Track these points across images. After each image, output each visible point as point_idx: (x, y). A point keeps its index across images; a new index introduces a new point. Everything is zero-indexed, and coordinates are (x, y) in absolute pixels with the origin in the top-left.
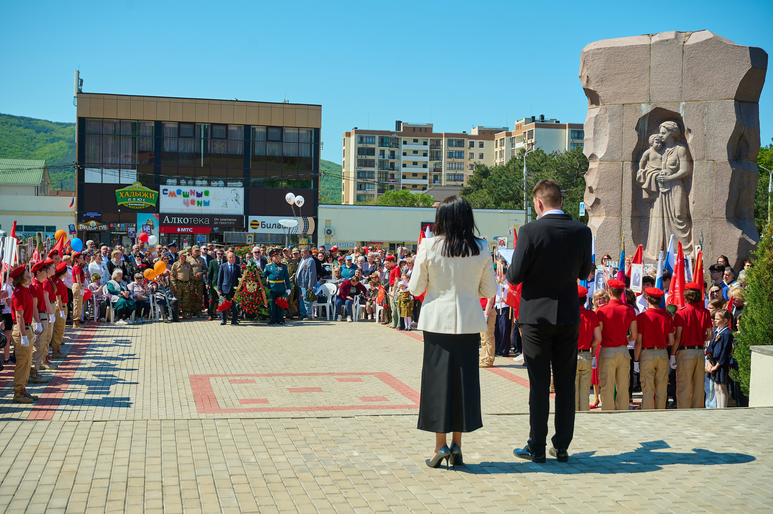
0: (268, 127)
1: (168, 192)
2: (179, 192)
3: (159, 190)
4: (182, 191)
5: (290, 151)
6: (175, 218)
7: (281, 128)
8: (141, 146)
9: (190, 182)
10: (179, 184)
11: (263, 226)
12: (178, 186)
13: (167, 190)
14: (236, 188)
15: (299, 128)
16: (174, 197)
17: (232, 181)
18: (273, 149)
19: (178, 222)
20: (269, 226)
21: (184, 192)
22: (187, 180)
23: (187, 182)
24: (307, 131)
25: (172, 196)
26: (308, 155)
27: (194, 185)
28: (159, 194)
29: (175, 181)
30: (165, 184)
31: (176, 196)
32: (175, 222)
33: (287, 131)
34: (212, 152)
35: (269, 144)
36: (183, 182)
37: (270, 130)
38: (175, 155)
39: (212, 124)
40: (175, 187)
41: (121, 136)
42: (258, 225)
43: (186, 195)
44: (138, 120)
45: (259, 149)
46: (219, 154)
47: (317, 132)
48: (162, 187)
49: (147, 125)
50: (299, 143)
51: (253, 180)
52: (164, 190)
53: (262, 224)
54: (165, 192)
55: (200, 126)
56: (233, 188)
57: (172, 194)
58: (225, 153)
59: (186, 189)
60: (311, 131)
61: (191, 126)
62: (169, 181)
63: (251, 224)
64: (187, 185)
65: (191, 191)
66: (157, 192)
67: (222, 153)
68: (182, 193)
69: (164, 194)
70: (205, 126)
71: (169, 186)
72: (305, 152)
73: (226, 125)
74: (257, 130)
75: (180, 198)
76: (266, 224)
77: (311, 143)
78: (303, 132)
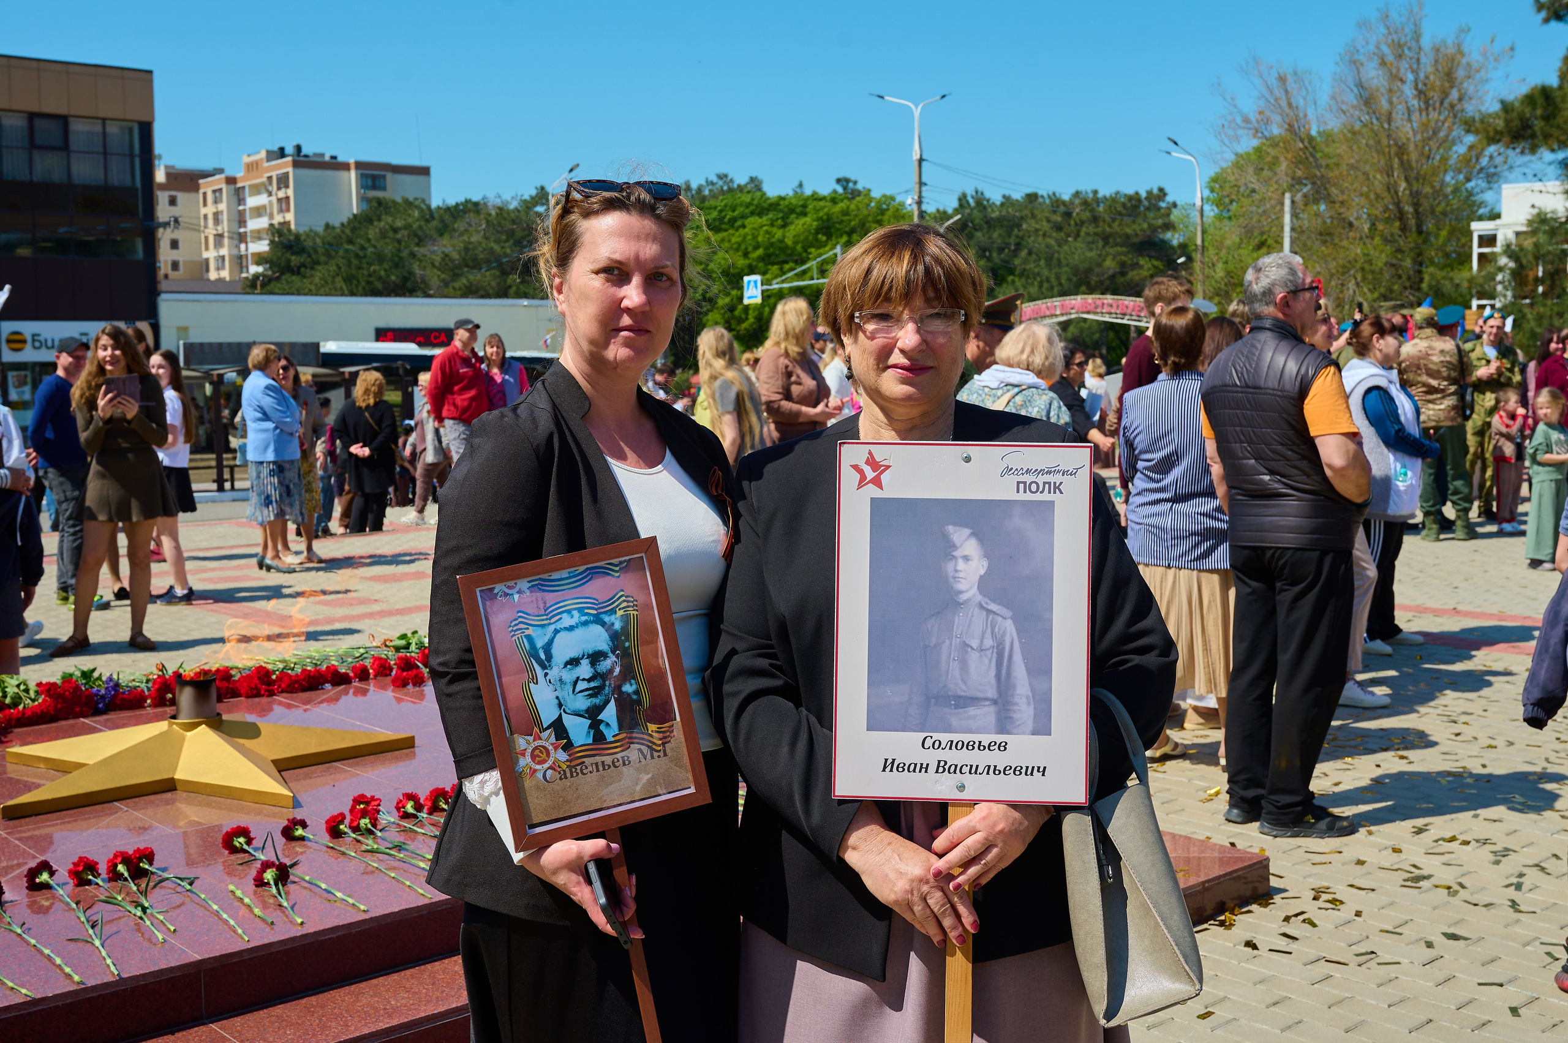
0: (32, 116)
5: (87, 172)
7: (63, 120)
11: (37, 344)
15: (104, 119)
18: (43, 168)
20: (50, 344)
24: (123, 127)
26: (128, 183)
33: (76, 126)
35: (37, 155)
37: (39, 123)
42: (24, 342)
45: (13, 166)
47: (146, 130)
50: (105, 153)
53: (34, 341)
60: (131, 130)
63: (9, 341)
72: (120, 175)
76: (42, 338)
77: (132, 155)
78: (113, 129)
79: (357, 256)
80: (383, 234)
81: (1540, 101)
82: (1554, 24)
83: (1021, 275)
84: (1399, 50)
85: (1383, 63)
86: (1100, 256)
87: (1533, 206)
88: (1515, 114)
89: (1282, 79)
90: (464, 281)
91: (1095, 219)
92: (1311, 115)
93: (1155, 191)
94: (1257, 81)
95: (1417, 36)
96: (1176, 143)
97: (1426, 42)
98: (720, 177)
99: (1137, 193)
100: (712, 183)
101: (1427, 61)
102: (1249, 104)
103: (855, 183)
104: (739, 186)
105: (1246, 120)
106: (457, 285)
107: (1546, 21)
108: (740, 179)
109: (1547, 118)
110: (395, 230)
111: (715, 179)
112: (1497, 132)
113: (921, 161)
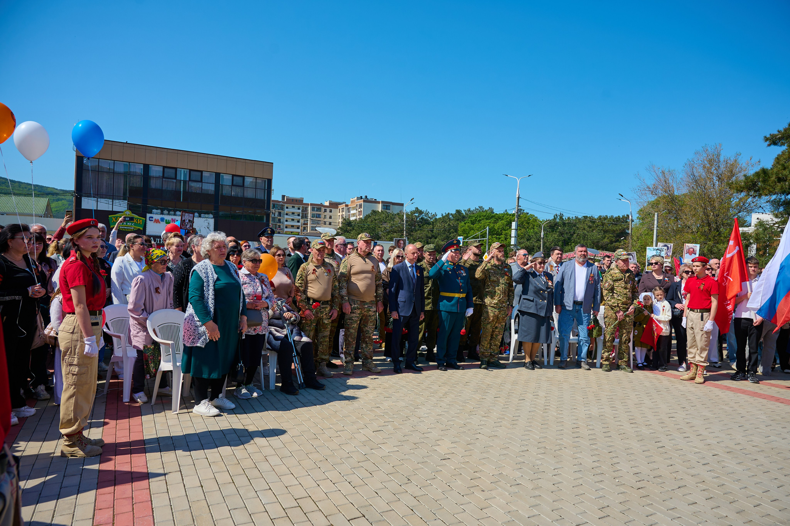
0: (233, 176)
1: (153, 219)
2: (162, 220)
3: (145, 217)
4: (165, 219)
5: (249, 194)
6: (159, 239)
7: (243, 177)
8: (131, 182)
9: (172, 213)
10: (162, 213)
12: (161, 215)
13: (152, 218)
14: (208, 219)
15: (256, 178)
16: (158, 224)
17: (205, 213)
18: (236, 192)
19: (161, 243)
21: (166, 220)
22: (169, 211)
23: (169, 212)
24: (262, 180)
25: (157, 223)
26: (263, 198)
27: (175, 215)
28: (146, 220)
29: (159, 211)
30: (151, 213)
31: (159, 223)
32: (158, 242)
33: (247, 179)
34: (190, 191)
35: (234, 188)
36: (166, 212)
37: (235, 178)
38: (160, 192)
39: (190, 170)
40: (159, 215)
41: (115, 174)
43: (168, 222)
44: (129, 162)
45: (226, 191)
46: (195, 193)
47: (270, 181)
48: (148, 215)
49: (137, 167)
50: (256, 188)
51: (221, 213)
52: (150, 217)
54: (151, 219)
55: (181, 171)
56: (206, 219)
57: (157, 221)
58: (200, 192)
59: (168, 218)
60: (265, 181)
61: (174, 171)
62: (154, 211)
64: (169, 214)
65: (172, 219)
66: (145, 219)
67: (198, 192)
68: (165, 221)
69: (150, 220)
70: (184, 171)
71: (154, 215)
72: (261, 195)
73: (202, 172)
74: (225, 177)
75: (163, 224)
77: (265, 189)
78: (259, 181)
79: (361, 227)
80: (372, 221)
81: (762, 175)
82: (772, 147)
83: (573, 242)
84: (711, 161)
85: (704, 167)
86: (602, 237)
87: (758, 219)
88: (749, 180)
89: (663, 173)
90: (389, 236)
91: (603, 224)
92: (675, 186)
93: (625, 216)
94: (653, 173)
95: (718, 155)
96: (622, 196)
97: (722, 159)
98: (479, 207)
99: (619, 216)
100: (477, 209)
101: (722, 167)
102: (650, 182)
103: (524, 210)
104: (486, 210)
105: (648, 188)
106: (388, 237)
107: (769, 145)
108: (486, 208)
109: (764, 181)
110: (375, 220)
111: (478, 208)
112: (741, 187)
113: (519, 198)
